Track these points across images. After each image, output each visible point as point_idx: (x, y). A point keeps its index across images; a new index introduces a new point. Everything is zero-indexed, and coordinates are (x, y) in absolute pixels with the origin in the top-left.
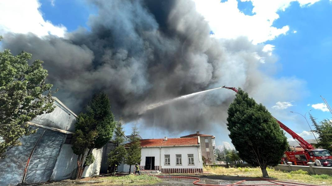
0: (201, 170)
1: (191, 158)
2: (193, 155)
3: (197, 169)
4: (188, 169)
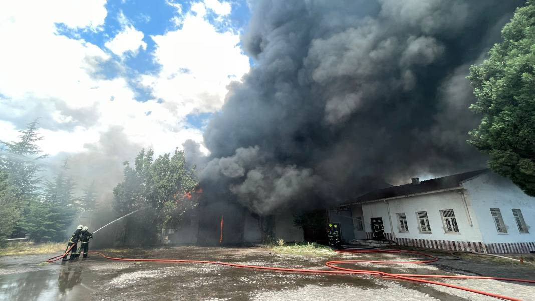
0: (477, 245)
1: (450, 218)
2: (452, 212)
3: (469, 243)
4: (447, 243)
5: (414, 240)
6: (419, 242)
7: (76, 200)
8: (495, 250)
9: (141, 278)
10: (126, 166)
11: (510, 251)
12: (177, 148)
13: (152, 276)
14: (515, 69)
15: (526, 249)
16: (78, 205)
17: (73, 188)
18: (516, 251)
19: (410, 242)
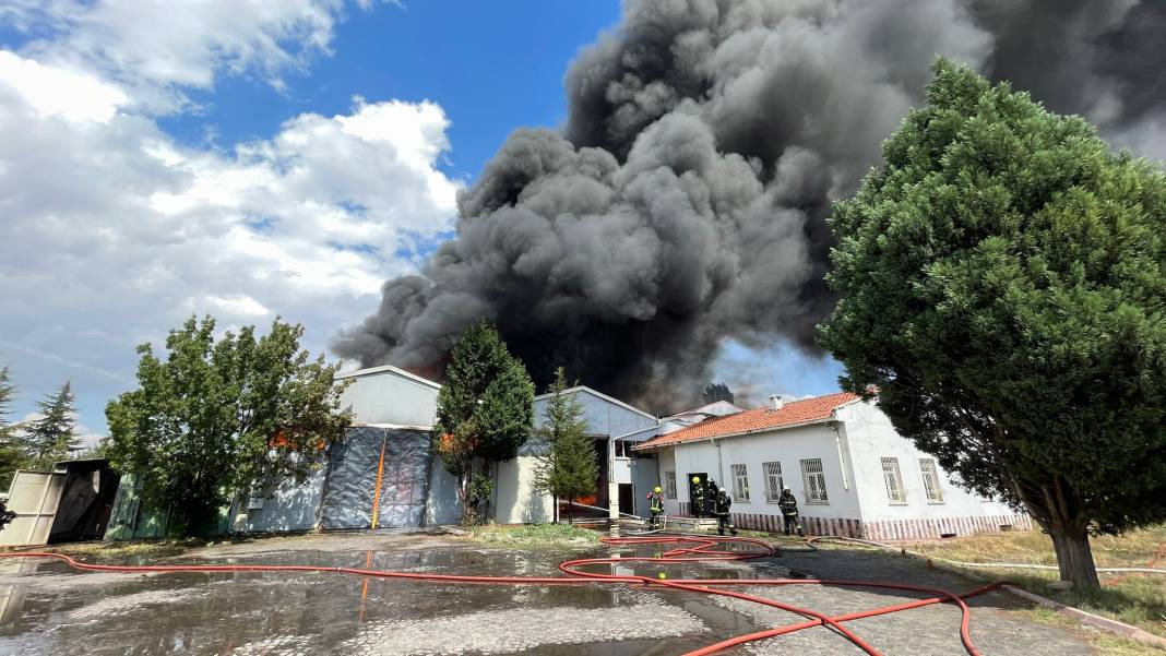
0: (853, 524)
1: (815, 474)
2: (818, 461)
3: (841, 520)
4: (808, 520)
5: (758, 517)
6: (764, 520)
7: (14, 428)
8: (882, 533)
9: (144, 605)
10: (146, 353)
11: (906, 535)
12: (278, 318)
13: (172, 600)
14: (872, 225)
15: (935, 529)
16: (22, 441)
17: (8, 400)
18: (917, 534)
19: (751, 521)
